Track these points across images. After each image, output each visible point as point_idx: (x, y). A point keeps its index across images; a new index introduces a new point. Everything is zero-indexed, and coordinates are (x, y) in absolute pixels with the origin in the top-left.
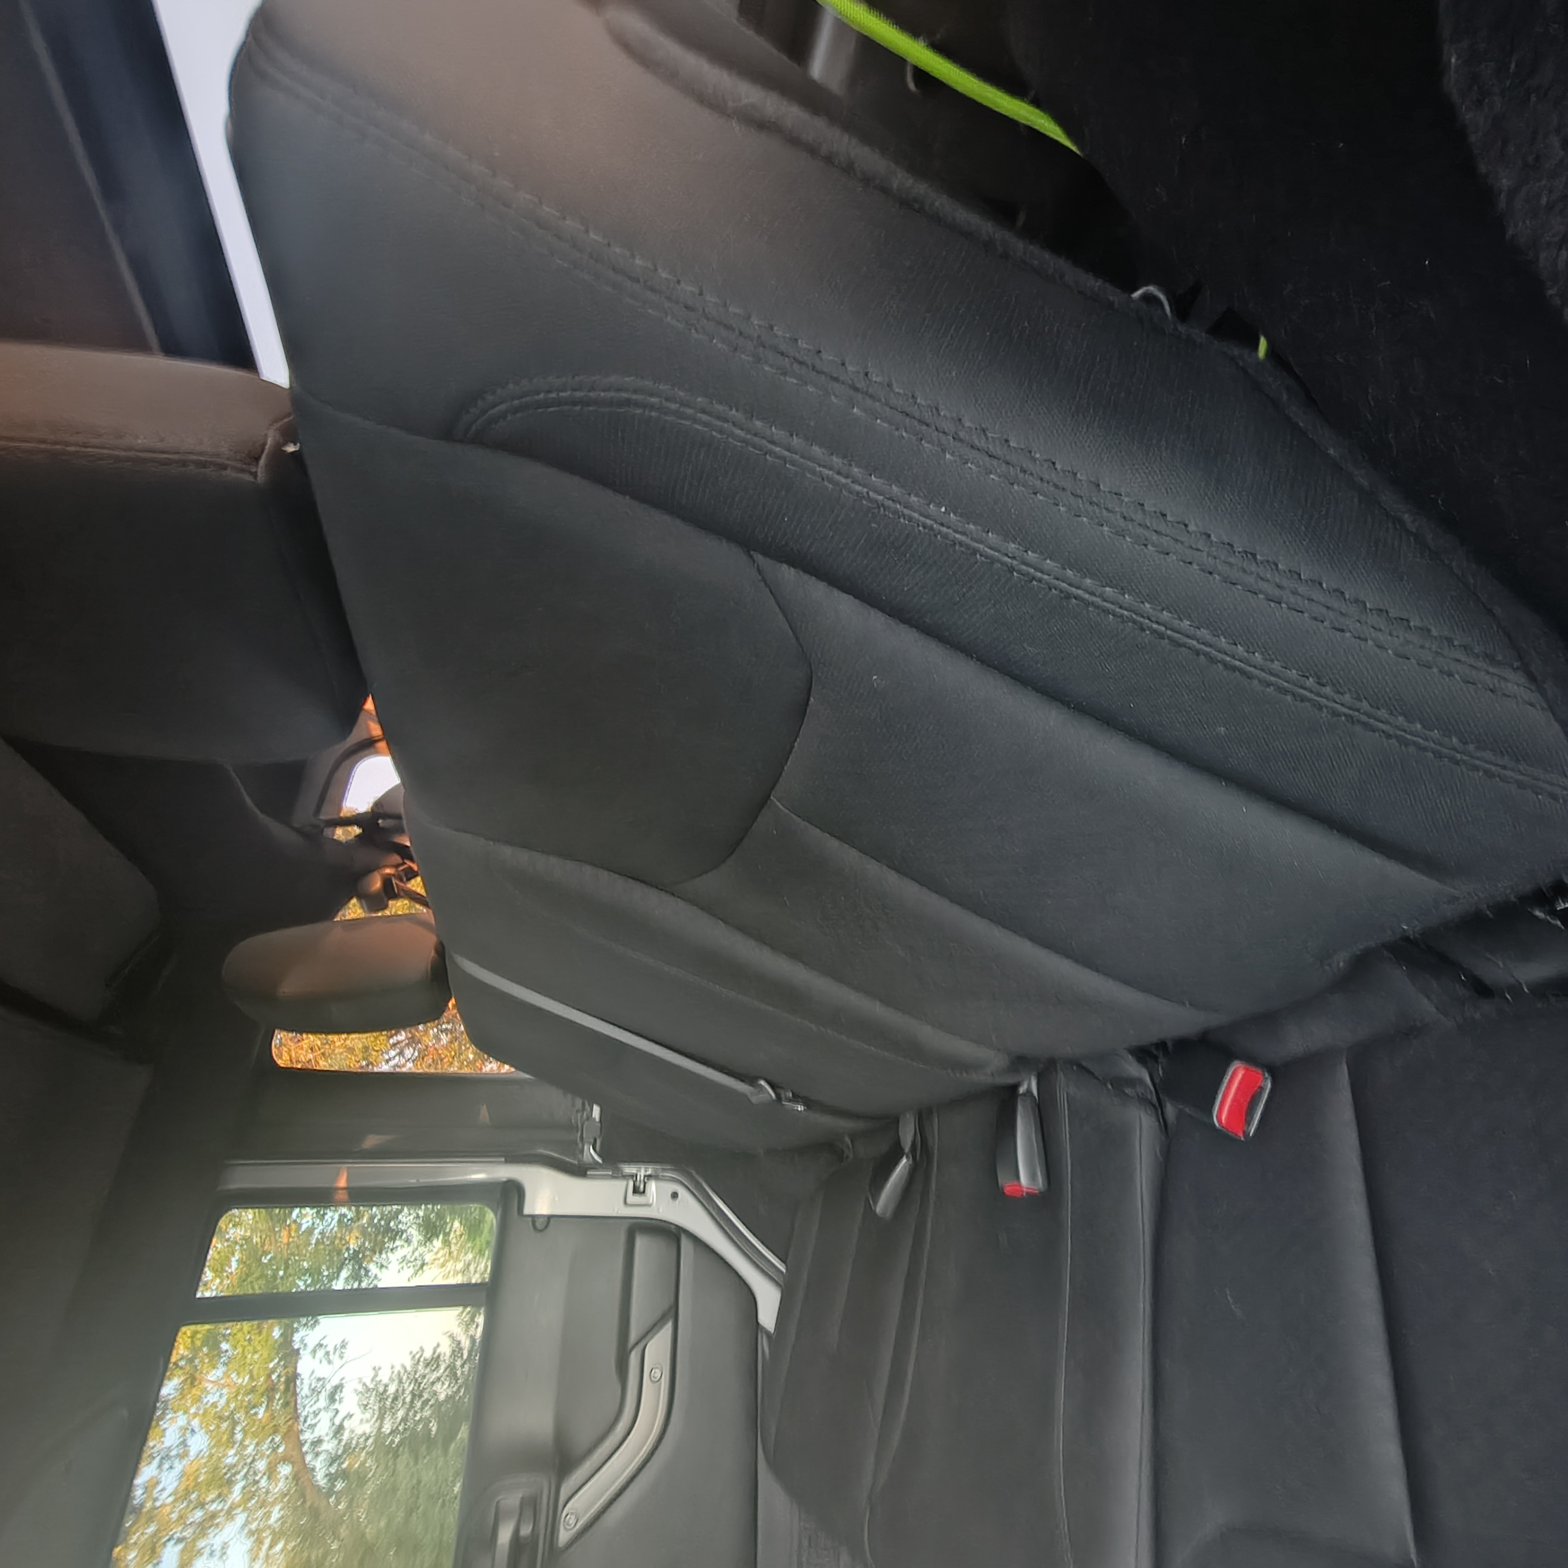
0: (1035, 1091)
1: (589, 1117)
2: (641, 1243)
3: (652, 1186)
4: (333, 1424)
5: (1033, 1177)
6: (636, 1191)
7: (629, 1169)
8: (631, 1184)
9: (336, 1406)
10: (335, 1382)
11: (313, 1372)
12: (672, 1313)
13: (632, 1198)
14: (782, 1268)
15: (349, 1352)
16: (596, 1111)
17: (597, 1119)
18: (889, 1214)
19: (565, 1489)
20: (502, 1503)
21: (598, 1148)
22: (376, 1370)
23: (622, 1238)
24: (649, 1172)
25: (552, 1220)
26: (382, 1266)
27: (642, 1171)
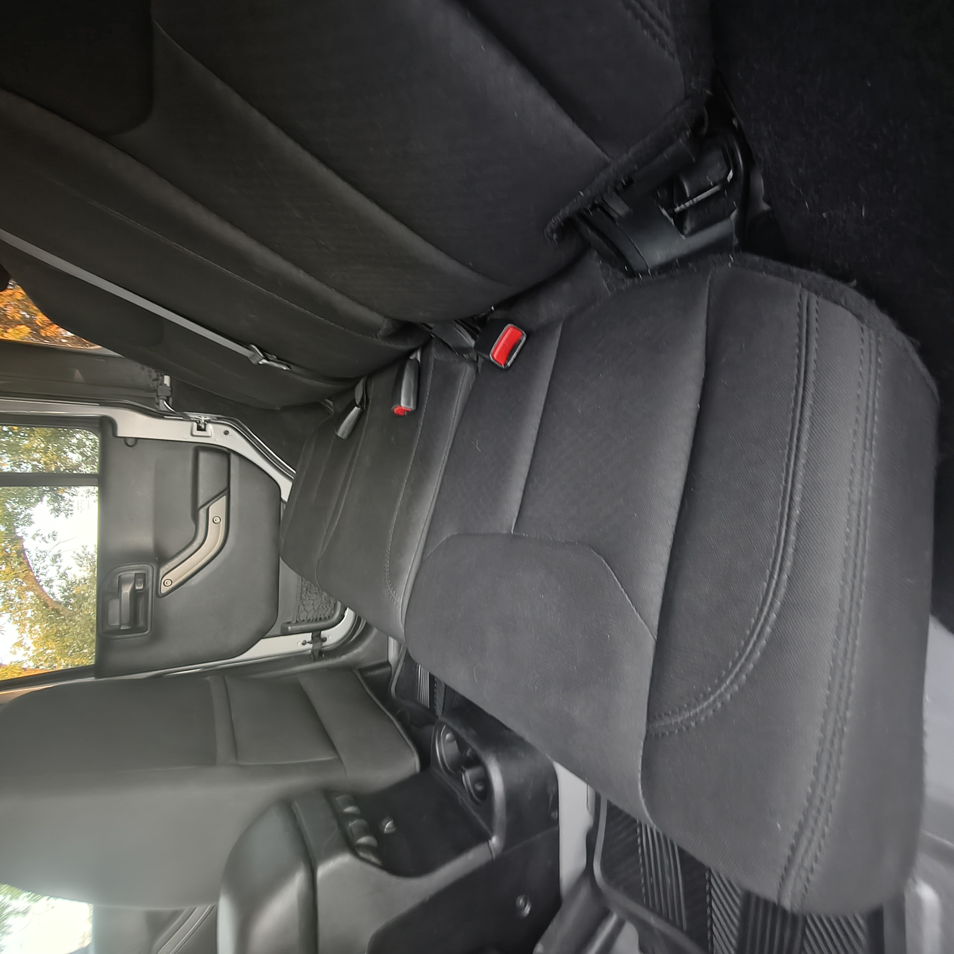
0: (419, 359)
1: (162, 384)
2: (203, 456)
3: (210, 427)
4: (59, 572)
5: (408, 403)
6: (199, 429)
7: (193, 416)
8: (195, 425)
9: (58, 564)
10: (55, 552)
11: (37, 548)
12: (227, 491)
13: (196, 432)
14: (295, 472)
15: (58, 537)
16: (167, 380)
17: (168, 385)
18: (345, 437)
19: (163, 571)
20: (122, 577)
21: (170, 402)
22: (85, 548)
23: (190, 454)
24: (208, 418)
25: (139, 441)
26: (73, 495)
27: (203, 418)
